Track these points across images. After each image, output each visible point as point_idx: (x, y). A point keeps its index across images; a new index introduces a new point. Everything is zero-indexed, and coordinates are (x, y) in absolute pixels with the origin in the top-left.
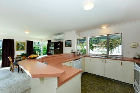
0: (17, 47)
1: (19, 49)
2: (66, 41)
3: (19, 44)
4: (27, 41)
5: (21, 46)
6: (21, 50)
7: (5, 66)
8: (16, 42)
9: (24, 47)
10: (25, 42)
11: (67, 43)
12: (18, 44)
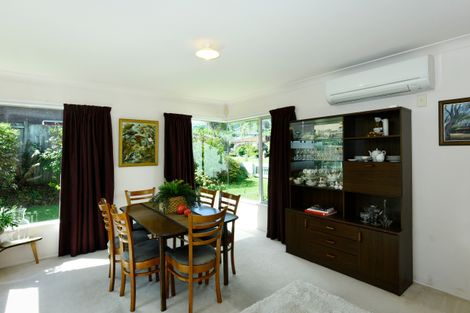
0: (124, 148)
1: (130, 159)
2: (442, 104)
3: (131, 134)
4: (165, 115)
5: (139, 139)
6: (138, 163)
7: (74, 247)
8: (121, 120)
9: (153, 147)
10: (157, 122)
11: (456, 116)
12: (128, 131)
